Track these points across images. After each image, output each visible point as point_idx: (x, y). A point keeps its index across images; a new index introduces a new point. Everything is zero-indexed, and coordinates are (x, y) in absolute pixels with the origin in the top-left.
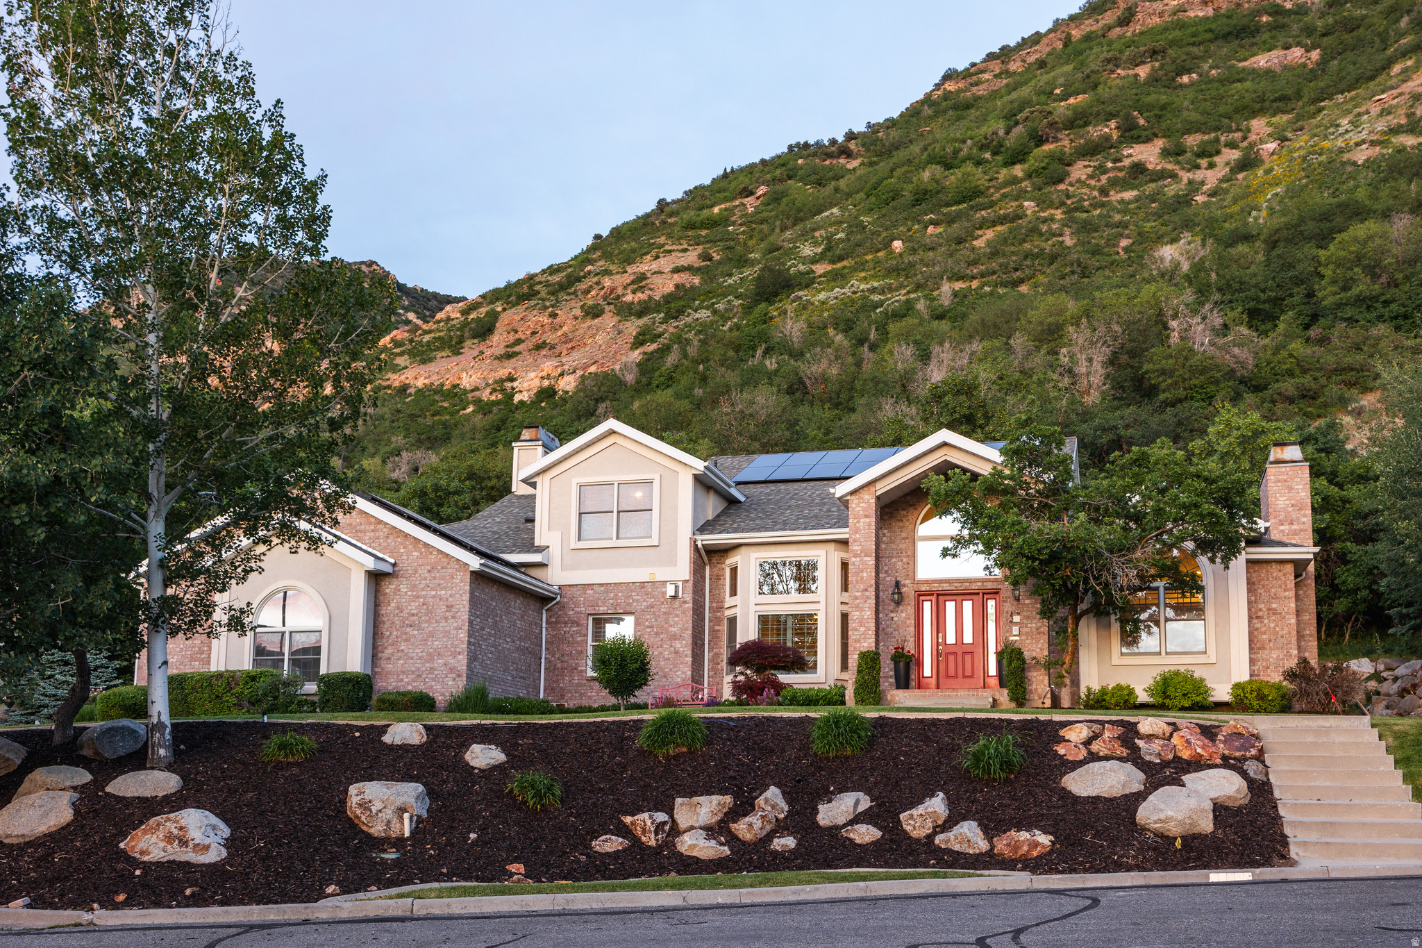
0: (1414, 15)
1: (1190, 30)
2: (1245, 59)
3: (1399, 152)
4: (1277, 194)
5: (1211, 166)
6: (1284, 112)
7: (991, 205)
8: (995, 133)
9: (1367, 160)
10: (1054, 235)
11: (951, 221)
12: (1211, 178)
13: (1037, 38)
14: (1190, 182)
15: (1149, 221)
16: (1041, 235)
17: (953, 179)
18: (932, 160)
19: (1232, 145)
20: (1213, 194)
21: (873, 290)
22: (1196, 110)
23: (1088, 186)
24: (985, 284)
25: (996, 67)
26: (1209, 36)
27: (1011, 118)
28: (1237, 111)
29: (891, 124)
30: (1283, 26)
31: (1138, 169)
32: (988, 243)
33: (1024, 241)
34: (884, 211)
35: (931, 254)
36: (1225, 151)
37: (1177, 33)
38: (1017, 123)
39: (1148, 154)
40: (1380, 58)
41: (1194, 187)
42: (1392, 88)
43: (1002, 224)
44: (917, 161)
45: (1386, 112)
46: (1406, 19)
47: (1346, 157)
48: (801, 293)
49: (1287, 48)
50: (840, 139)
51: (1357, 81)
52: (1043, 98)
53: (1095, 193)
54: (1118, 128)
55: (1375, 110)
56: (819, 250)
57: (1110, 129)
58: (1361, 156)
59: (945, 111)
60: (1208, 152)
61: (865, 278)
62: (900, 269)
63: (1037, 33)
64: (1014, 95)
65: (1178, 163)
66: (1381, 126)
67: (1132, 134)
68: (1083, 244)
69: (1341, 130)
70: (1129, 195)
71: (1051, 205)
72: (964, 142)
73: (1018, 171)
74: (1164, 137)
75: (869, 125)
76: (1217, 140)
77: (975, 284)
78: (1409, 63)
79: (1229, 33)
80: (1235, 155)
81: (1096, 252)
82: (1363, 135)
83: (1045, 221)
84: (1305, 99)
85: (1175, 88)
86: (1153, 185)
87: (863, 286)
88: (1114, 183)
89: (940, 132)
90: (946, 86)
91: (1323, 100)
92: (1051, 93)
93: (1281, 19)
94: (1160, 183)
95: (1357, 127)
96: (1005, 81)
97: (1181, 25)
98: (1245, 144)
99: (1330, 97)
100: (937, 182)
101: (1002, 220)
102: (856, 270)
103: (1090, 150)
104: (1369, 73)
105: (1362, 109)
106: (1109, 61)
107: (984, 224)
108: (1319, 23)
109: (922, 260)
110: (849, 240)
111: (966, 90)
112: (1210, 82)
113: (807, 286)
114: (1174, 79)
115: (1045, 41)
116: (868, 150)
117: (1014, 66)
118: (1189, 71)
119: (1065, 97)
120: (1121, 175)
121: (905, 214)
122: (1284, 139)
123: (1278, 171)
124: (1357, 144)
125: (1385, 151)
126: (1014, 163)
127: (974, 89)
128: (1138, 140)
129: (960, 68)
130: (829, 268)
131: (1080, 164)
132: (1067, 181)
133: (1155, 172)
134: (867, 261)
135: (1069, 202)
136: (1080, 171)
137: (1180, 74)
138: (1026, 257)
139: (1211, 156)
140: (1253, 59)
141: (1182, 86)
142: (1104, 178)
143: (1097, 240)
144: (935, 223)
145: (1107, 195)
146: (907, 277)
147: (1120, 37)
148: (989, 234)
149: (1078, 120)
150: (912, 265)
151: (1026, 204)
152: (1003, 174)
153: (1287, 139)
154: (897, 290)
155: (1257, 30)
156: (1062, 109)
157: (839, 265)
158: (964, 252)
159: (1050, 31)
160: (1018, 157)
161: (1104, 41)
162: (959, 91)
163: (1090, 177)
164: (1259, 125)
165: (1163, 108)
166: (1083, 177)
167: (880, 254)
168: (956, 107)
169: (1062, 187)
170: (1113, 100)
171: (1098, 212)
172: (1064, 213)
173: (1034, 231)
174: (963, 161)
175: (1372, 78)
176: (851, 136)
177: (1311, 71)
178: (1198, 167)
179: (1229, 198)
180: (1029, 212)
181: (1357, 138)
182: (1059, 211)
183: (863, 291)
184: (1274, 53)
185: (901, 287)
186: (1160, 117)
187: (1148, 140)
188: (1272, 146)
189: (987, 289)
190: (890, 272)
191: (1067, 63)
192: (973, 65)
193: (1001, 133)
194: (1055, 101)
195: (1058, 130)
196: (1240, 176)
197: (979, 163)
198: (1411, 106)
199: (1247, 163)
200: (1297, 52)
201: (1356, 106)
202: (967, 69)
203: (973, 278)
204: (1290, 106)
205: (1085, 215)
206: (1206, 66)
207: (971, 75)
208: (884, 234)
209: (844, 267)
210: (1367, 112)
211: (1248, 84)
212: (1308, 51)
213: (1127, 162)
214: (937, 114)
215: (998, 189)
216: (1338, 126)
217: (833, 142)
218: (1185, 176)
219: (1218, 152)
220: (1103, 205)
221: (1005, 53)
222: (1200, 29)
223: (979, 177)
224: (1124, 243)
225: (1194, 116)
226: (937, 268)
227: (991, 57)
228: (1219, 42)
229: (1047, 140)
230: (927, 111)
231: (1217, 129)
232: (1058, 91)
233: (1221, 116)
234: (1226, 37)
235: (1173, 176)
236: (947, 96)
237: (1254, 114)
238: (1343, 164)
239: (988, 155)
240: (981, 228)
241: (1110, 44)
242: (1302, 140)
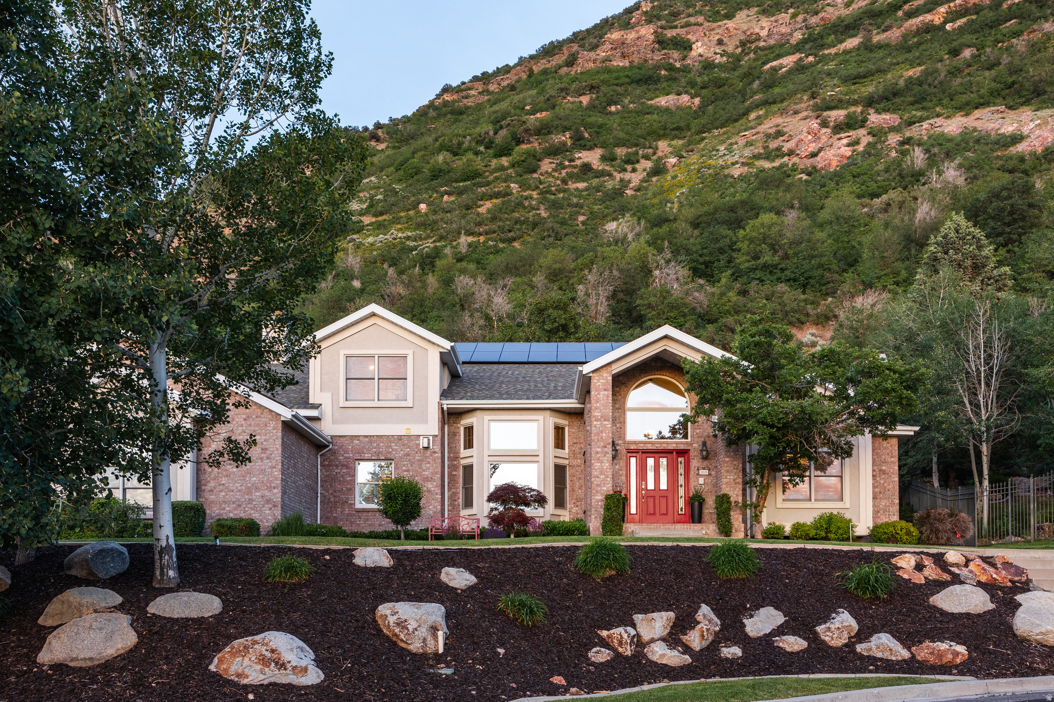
0: (762, 80)
1: (614, 75)
2: (652, 99)
3: (761, 171)
4: (683, 193)
5: (634, 170)
6: (679, 138)
7: (488, 184)
8: (487, 133)
9: (741, 175)
10: (533, 209)
11: (460, 193)
12: (636, 179)
13: (507, 69)
14: (622, 180)
15: (596, 204)
16: (525, 208)
17: (459, 163)
18: (442, 148)
19: (647, 157)
20: (638, 189)
21: (408, 238)
22: (622, 130)
23: (553, 177)
24: (489, 239)
25: (480, 87)
26: (627, 80)
27: (497, 122)
28: (649, 134)
29: (406, 120)
30: (675, 79)
31: (587, 167)
32: (489, 211)
33: (513, 211)
34: (410, 182)
35: (448, 215)
36: (642, 161)
37: (606, 76)
38: (501, 127)
39: (592, 157)
40: (742, 108)
41: (625, 184)
42: (752, 128)
43: (496, 198)
44: (431, 148)
45: (749, 144)
46: (757, 82)
47: (726, 172)
48: (355, 236)
49: (679, 95)
50: (371, 127)
51: (727, 121)
52: (518, 112)
53: (559, 182)
54: (570, 138)
55: (742, 142)
56: (365, 206)
57: (565, 138)
58: (736, 172)
59: (445, 115)
60: (631, 160)
61: (401, 229)
62: (425, 224)
63: (507, 65)
64: (496, 108)
65: (612, 166)
66: (747, 153)
67: (580, 143)
68: (554, 217)
69: (721, 153)
70: (582, 185)
71: (529, 188)
72: (465, 137)
73: (505, 161)
74: (601, 147)
75: (391, 119)
76: (637, 153)
77: (482, 239)
78: (761, 113)
79: (640, 80)
80: (648, 165)
81: (563, 223)
82: (736, 158)
83: (526, 198)
84: (693, 131)
85: (607, 114)
86: (597, 180)
87: (400, 235)
88: (571, 176)
89: (445, 129)
90: (445, 96)
91: (704, 132)
92: (523, 109)
93: (673, 73)
94: (602, 179)
95: (731, 152)
96: (486, 98)
97: (609, 71)
98: (655, 158)
99: (709, 131)
100: (448, 164)
101: (497, 195)
102: (393, 223)
103: (554, 152)
104: (735, 117)
105: (733, 141)
106: (562, 90)
107: (484, 197)
108: (699, 80)
109: (442, 219)
110: (386, 200)
111: (460, 101)
112: (630, 112)
113: (358, 232)
114: (605, 108)
115: (514, 71)
116: (391, 137)
117: (492, 87)
118: (616, 103)
119: (533, 112)
120: (575, 171)
121: (426, 185)
122: (681, 157)
123: (681, 177)
124: (733, 164)
125: (751, 170)
126: (501, 156)
127: (465, 101)
128: (584, 147)
129: (454, 85)
130: (374, 220)
131: (547, 161)
132: (539, 172)
133: (597, 171)
134: (401, 217)
135: (541, 187)
136: (547, 165)
137: (609, 105)
138: (516, 223)
139: (633, 163)
140: (657, 100)
141: (610, 112)
142: (564, 172)
143: (564, 214)
144: (449, 194)
145: (566, 184)
146: (432, 231)
147: (567, 74)
148: (488, 205)
149: (544, 130)
150: (435, 222)
151: (512, 185)
152: (494, 163)
153: (683, 157)
154: (425, 239)
155: (658, 80)
156: (533, 120)
157: (380, 218)
158: (471, 216)
159: (516, 65)
160: (504, 151)
161: (556, 75)
162: (454, 101)
163: (554, 170)
164: (663, 146)
165: (600, 127)
166: (550, 170)
167: (411, 213)
168: (453, 112)
169: (535, 175)
170: (567, 118)
171: (561, 195)
172: (539, 194)
173: (520, 204)
174: (466, 151)
175: (736, 120)
176: (378, 126)
177: (695, 112)
178: (625, 170)
179: (650, 194)
180: (514, 191)
181: (731, 160)
182: (535, 193)
183: (400, 238)
184: (671, 97)
185: (428, 237)
186: (598, 133)
187: (591, 149)
188: (673, 160)
189: (491, 243)
190: (419, 226)
191: (531, 88)
192: (463, 83)
193: (491, 133)
194: (527, 114)
195: (531, 135)
196: (654, 179)
197: (477, 153)
198: (766, 142)
199: (658, 170)
200: (685, 98)
201: (728, 138)
202: (459, 86)
203: (480, 234)
204: (683, 134)
205: (553, 197)
206: (627, 101)
207: (462, 91)
208: (413, 199)
209: (385, 220)
210: (736, 143)
211: (655, 116)
212: (692, 98)
213: (578, 162)
214: (439, 116)
215: (492, 173)
216: (718, 150)
217: (366, 129)
218: (618, 176)
219: (638, 162)
220: (565, 191)
221: (485, 78)
222: (621, 74)
223: (479, 163)
224: (581, 218)
225: (621, 135)
226: (454, 226)
227: (475, 79)
228: (634, 85)
229: (523, 142)
230: (432, 113)
231: (636, 145)
232: (528, 108)
233: (638, 136)
234: (638, 82)
235: (610, 175)
236: (445, 104)
237: (660, 137)
238: (726, 176)
239: (482, 149)
240: (482, 200)
241: (561, 78)
242: (694, 158)
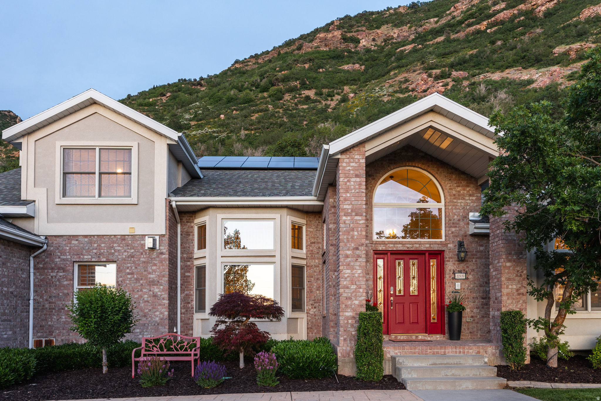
0: (396, 56)
1: (321, 54)
2: (340, 66)
3: (398, 98)
4: (358, 110)
5: (332, 100)
6: (355, 85)
7: (257, 105)
8: (256, 80)
9: (388, 100)
10: (280, 118)
11: (242, 110)
12: (333, 104)
13: (267, 52)
14: (326, 104)
15: (313, 116)
16: (276, 117)
17: (242, 95)
18: (234, 87)
19: (338, 94)
20: (334, 109)
21: (214, 132)
22: (326, 80)
23: (291, 102)
24: (257, 132)
25: (254, 61)
26: (328, 57)
27: (262, 76)
28: (339, 82)
29: (216, 76)
30: (352, 57)
31: (308, 98)
32: (256, 118)
33: (270, 119)
34: (216, 104)
35: (235, 120)
36: (336, 95)
37: (317, 55)
38: (264, 78)
39: (311, 93)
40: (386, 70)
41: (327, 106)
42: (392, 79)
43: (261, 112)
44: (228, 88)
45: (391, 86)
46: (394, 57)
47: (380, 99)
48: (186, 131)
49: (354, 64)
50: (198, 80)
51: (379, 76)
52: (272, 70)
53: (293, 105)
54: (299, 83)
55: (387, 85)
56: (192, 117)
57: (297, 83)
58: (386, 99)
59: (236, 74)
60: (331, 95)
61: (210, 128)
62: (223, 125)
63: (268, 51)
64: (261, 70)
65: (321, 98)
66: (391, 90)
67: (304, 87)
68: (291, 122)
69: (377, 91)
70: (305, 107)
71: (278, 108)
72: (245, 83)
73: (265, 94)
74: (315, 89)
75: (208, 76)
76: (333, 92)
77: (253, 132)
78: (396, 72)
79: (334, 57)
80: (339, 97)
81: (296, 125)
82: (385, 93)
83: (276, 112)
84: (361, 81)
85: (318, 73)
86: (313, 104)
87: (210, 130)
88: (299, 102)
89: (236, 80)
90: (236, 65)
91: (367, 82)
92: (275, 69)
93: (351, 54)
94: (316, 104)
95: (382, 90)
96: (257, 66)
97: (319, 52)
98: (342, 94)
99: (370, 81)
100: (236, 95)
101: (261, 111)
102: (207, 124)
103: (291, 90)
104: (383, 74)
105: (383, 85)
106: (295, 61)
107: (254, 112)
108: (364, 57)
109: (232, 122)
110: (203, 114)
111: (243, 67)
112: (329, 72)
113: (188, 129)
114: (317, 70)
115: (271, 53)
116: (208, 84)
117: (260, 61)
118: (322, 68)
119: (280, 71)
120: (302, 99)
121: (224, 106)
122: (356, 93)
123: (356, 102)
124: (383, 95)
125: (393, 98)
126: (264, 92)
127: (246, 67)
128: (306, 89)
129: (241, 60)
130: (196, 123)
131: (287, 95)
132: (283, 100)
133: (313, 100)
134: (211, 122)
135: (284, 107)
136: (287, 97)
137: (319, 68)
138: (271, 124)
139: (331, 97)
140: (343, 67)
141: (320, 72)
142: (296, 100)
143: (297, 120)
144: (236, 110)
145: (297, 106)
146: (227, 128)
147: (298, 54)
148: (257, 115)
149: (285, 80)
150: (228, 124)
151: (269, 106)
152: (260, 95)
153: (357, 94)
154: (223, 132)
155: (343, 57)
156: (280, 75)
157: (200, 122)
158: (247, 120)
159: (272, 50)
160: (265, 89)
161: (292, 54)
162: (240, 68)
163: (291, 99)
164: (346, 88)
165: (315, 78)
166: (289, 99)
167: (216, 119)
168: (240, 73)
169: (281, 101)
170: (297, 74)
171: (295, 111)
172: (283, 111)
173: (273, 115)
174: (245, 89)
175: (383, 76)
176: (202, 79)
177: (362, 72)
178: (328, 100)
179: (341, 110)
180: (270, 109)
181: (382, 94)
182: (281, 110)
183: (210, 132)
184: (350, 65)
185: (225, 131)
186: (314, 82)
187: (310, 89)
188: (352, 95)
189: (257, 134)
190: (220, 126)
191: (280, 60)
192: (245, 59)
193: (259, 80)
194: (277, 72)
195: (279, 82)
196: (342, 104)
197: (251, 91)
198: (400, 85)
199: (345, 100)
200: (357, 66)
201: (380, 84)
202: (243, 60)
203: (252, 130)
204: (357, 83)
205: (290, 112)
206: (328, 67)
207: (245, 62)
208: (217, 112)
209: (202, 123)
210: (384, 86)
211: (342, 74)
212: (361, 66)
213: (303, 96)
214: (233, 75)
215: (259, 100)
216: (375, 89)
217: (195, 80)
218: (324, 103)
219: (334, 96)
220: (296, 109)
221: (256, 56)
222: (325, 54)
223: (252, 95)
224: (305, 123)
225: (325, 83)
226: (238, 125)
227: (252, 57)
228: (331, 59)
229: (275, 85)
230: (229, 73)
231: (333, 88)
232: (278, 69)
233: (334, 83)
234: (333, 58)
235: (320, 102)
236: (236, 69)
237: (345, 84)
238: (380, 101)
239: (254, 88)
240: (253, 113)
241: (294, 56)
242: (363, 94)
